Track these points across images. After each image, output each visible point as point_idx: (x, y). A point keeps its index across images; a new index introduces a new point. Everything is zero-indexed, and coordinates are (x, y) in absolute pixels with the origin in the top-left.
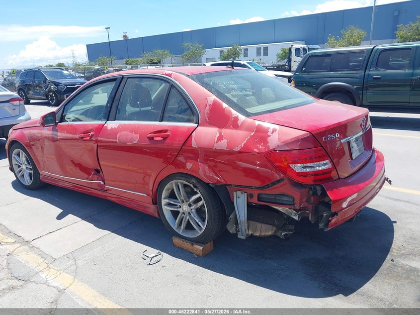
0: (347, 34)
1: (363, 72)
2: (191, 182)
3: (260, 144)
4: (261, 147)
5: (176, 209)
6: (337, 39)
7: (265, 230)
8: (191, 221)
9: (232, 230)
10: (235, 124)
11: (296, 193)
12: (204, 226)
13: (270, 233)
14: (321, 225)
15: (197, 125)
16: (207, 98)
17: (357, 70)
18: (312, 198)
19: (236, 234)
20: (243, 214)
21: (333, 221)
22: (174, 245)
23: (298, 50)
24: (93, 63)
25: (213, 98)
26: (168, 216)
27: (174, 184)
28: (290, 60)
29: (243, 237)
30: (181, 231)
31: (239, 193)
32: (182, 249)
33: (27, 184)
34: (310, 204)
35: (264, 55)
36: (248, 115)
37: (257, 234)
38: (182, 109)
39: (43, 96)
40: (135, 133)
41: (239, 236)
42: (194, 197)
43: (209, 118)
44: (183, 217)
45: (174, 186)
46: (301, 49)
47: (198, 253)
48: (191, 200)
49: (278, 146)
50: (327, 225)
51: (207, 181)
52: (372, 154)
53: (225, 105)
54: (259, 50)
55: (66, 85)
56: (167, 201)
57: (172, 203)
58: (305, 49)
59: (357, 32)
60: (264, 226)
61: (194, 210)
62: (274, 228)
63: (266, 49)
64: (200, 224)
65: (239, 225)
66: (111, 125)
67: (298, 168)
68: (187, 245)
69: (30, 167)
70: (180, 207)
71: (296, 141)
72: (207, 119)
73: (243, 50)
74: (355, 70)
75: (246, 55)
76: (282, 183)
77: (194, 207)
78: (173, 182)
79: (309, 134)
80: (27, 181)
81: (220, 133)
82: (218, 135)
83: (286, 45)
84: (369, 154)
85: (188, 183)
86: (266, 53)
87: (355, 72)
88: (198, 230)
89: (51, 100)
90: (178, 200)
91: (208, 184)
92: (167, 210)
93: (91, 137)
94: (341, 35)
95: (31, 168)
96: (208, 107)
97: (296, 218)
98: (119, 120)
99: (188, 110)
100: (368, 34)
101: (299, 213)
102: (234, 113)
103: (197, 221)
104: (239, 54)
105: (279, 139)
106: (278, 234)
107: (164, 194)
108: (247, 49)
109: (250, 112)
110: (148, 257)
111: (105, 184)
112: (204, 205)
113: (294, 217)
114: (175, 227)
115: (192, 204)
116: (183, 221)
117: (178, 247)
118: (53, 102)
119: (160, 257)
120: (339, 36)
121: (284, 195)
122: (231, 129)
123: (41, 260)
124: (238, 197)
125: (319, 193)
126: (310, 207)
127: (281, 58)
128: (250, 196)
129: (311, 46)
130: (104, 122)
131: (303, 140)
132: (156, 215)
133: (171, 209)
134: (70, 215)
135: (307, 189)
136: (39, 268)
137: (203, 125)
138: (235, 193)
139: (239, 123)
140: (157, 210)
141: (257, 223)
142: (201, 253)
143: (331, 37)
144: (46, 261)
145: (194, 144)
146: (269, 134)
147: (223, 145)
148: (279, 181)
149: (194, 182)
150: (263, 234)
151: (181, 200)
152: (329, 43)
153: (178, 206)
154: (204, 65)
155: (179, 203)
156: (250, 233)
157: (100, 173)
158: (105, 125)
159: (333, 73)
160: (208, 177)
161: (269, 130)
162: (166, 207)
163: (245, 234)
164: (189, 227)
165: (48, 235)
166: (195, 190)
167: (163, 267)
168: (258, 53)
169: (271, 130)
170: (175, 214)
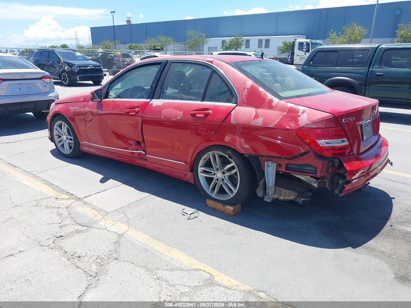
0: (348, 31)
1: (367, 68)
2: (227, 153)
3: (292, 122)
4: (292, 125)
5: (211, 176)
6: (338, 35)
7: (287, 195)
8: (224, 186)
9: (260, 193)
10: (270, 105)
11: (319, 164)
12: (235, 190)
13: (292, 198)
14: (336, 191)
15: (235, 105)
16: (245, 83)
17: (362, 66)
18: (330, 170)
19: (263, 198)
20: (272, 180)
21: (347, 188)
22: (207, 206)
23: (301, 44)
24: (97, 46)
25: (250, 83)
26: (203, 182)
27: (211, 155)
28: (293, 54)
29: (269, 201)
30: (214, 194)
31: (270, 162)
32: (214, 209)
33: (66, 153)
34: (329, 174)
35: (265, 47)
36: (281, 98)
37: (282, 198)
38: (222, 91)
39: (56, 76)
40: (179, 110)
41: (265, 200)
42: (228, 166)
43: (247, 100)
44: (216, 183)
45: (211, 156)
46: (305, 43)
47: (229, 212)
48: (225, 169)
49: (307, 124)
50: (341, 191)
51: (242, 151)
52: (378, 138)
53: (261, 89)
54: (260, 41)
55: (79, 67)
56: (203, 169)
57: (208, 170)
58: (308, 44)
59: (358, 29)
60: (287, 191)
61: (227, 177)
62: (296, 194)
63: (267, 41)
64: (232, 188)
65: (267, 190)
66: (156, 102)
67: (322, 142)
68: (219, 206)
69: (70, 137)
70: (215, 174)
71: (322, 121)
72: (245, 100)
73: (245, 41)
74: (360, 66)
75: (248, 46)
76: (307, 155)
77: (228, 174)
78: (211, 152)
79: (332, 116)
80: (67, 151)
81: (257, 113)
82: (254, 114)
83: (289, 39)
84: (376, 138)
85: (223, 154)
86: (267, 46)
87: (360, 68)
88: (230, 194)
89: (64, 80)
90: (213, 168)
91: (243, 155)
92: (202, 176)
93: (137, 113)
94: (343, 32)
95: (72, 138)
96: (246, 90)
97: (316, 185)
98: (163, 99)
99: (227, 92)
100: (369, 31)
101: (319, 181)
102: (269, 96)
103: (230, 186)
104: (241, 44)
105: (308, 119)
106: (297, 200)
107: (201, 163)
108: (249, 40)
109: (282, 95)
110: (187, 214)
111: (146, 153)
112: (237, 173)
113: (314, 185)
114: (209, 192)
115: (225, 172)
116: (217, 186)
117: (211, 208)
118: (66, 82)
119: (196, 214)
120: (340, 32)
121: (308, 165)
122: (266, 109)
123: (97, 213)
124: (269, 166)
125: (336, 165)
126: (328, 176)
127: (283, 51)
128: (279, 165)
129: (314, 41)
130: (149, 100)
131: (328, 120)
132: (192, 181)
133: (206, 176)
134: (111, 180)
135: (328, 161)
136: (96, 218)
137: (241, 105)
138: (266, 163)
139: (274, 104)
140: (193, 177)
141: (282, 189)
142: (232, 213)
143: (332, 33)
144: (101, 213)
145: (233, 121)
146: (299, 114)
147: (259, 122)
148: (305, 153)
149: (230, 153)
150: (286, 198)
151: (216, 168)
152: (330, 38)
153: (213, 173)
154: (212, 54)
155: (214, 171)
156: (276, 196)
157: (140, 144)
158: (151, 103)
159: (338, 68)
160: (244, 149)
161: (300, 111)
162: (202, 174)
163: (271, 198)
164: (222, 191)
165: (96, 195)
166: (230, 160)
167: (201, 221)
168: (260, 45)
169: (301, 111)
170: (209, 180)
